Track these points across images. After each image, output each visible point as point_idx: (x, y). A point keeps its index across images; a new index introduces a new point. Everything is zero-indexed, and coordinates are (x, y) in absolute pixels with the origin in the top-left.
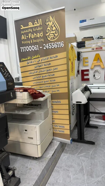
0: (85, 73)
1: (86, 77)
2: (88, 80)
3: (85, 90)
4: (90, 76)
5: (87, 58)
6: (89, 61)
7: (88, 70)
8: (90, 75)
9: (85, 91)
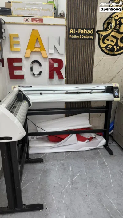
0: (16, 64)
1: (17, 72)
2: (21, 77)
3: (17, 99)
4: (25, 71)
5: (17, 37)
6: (21, 43)
7: (20, 60)
8: (24, 69)
9: (18, 101)
